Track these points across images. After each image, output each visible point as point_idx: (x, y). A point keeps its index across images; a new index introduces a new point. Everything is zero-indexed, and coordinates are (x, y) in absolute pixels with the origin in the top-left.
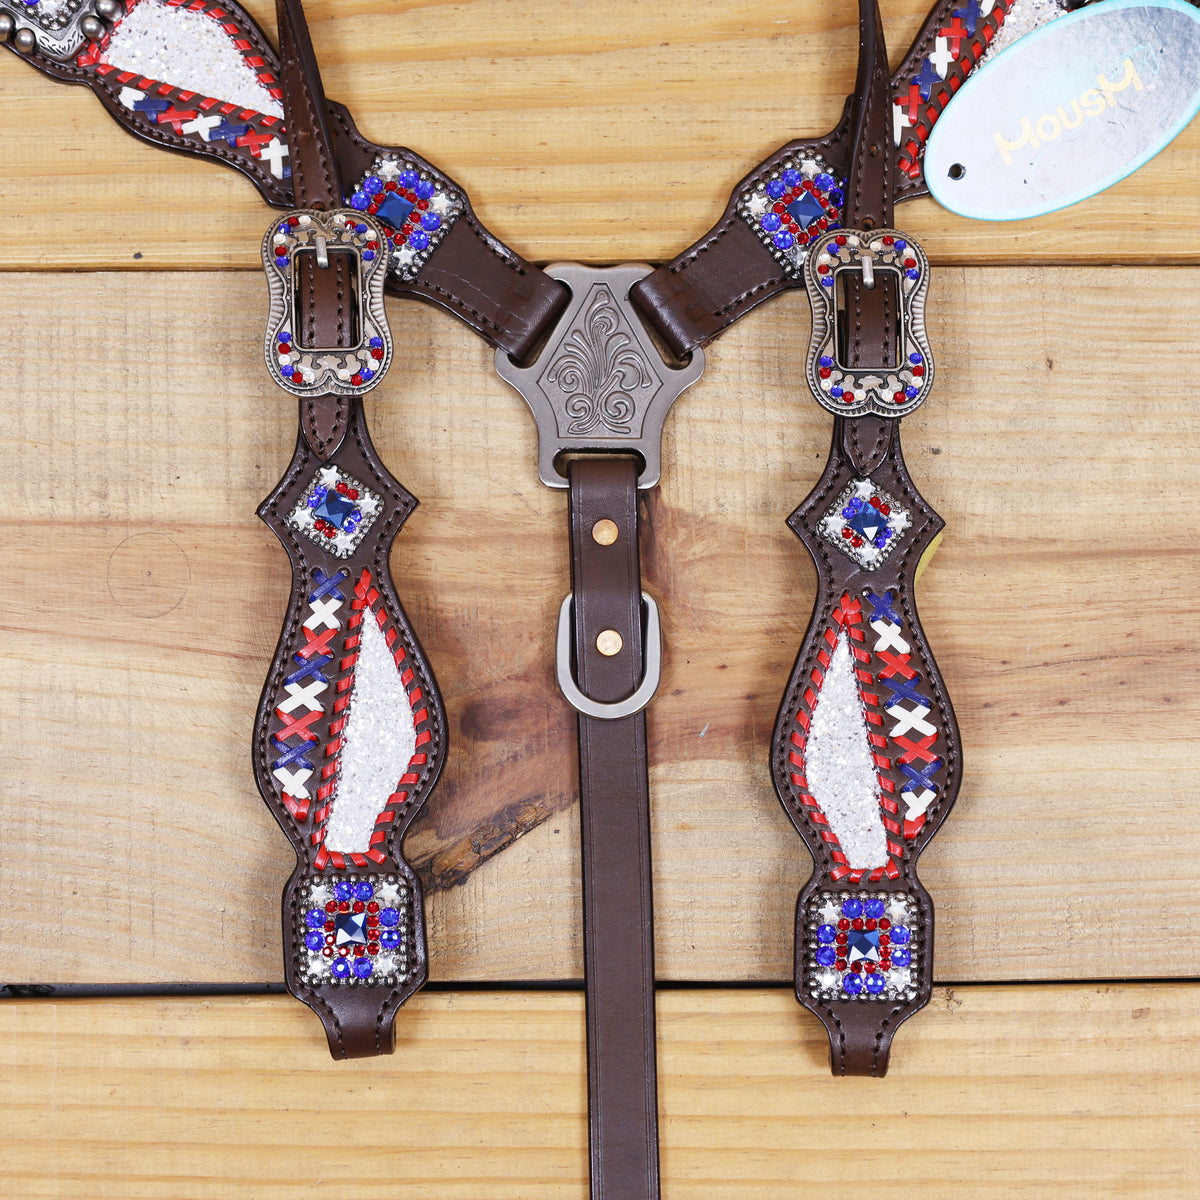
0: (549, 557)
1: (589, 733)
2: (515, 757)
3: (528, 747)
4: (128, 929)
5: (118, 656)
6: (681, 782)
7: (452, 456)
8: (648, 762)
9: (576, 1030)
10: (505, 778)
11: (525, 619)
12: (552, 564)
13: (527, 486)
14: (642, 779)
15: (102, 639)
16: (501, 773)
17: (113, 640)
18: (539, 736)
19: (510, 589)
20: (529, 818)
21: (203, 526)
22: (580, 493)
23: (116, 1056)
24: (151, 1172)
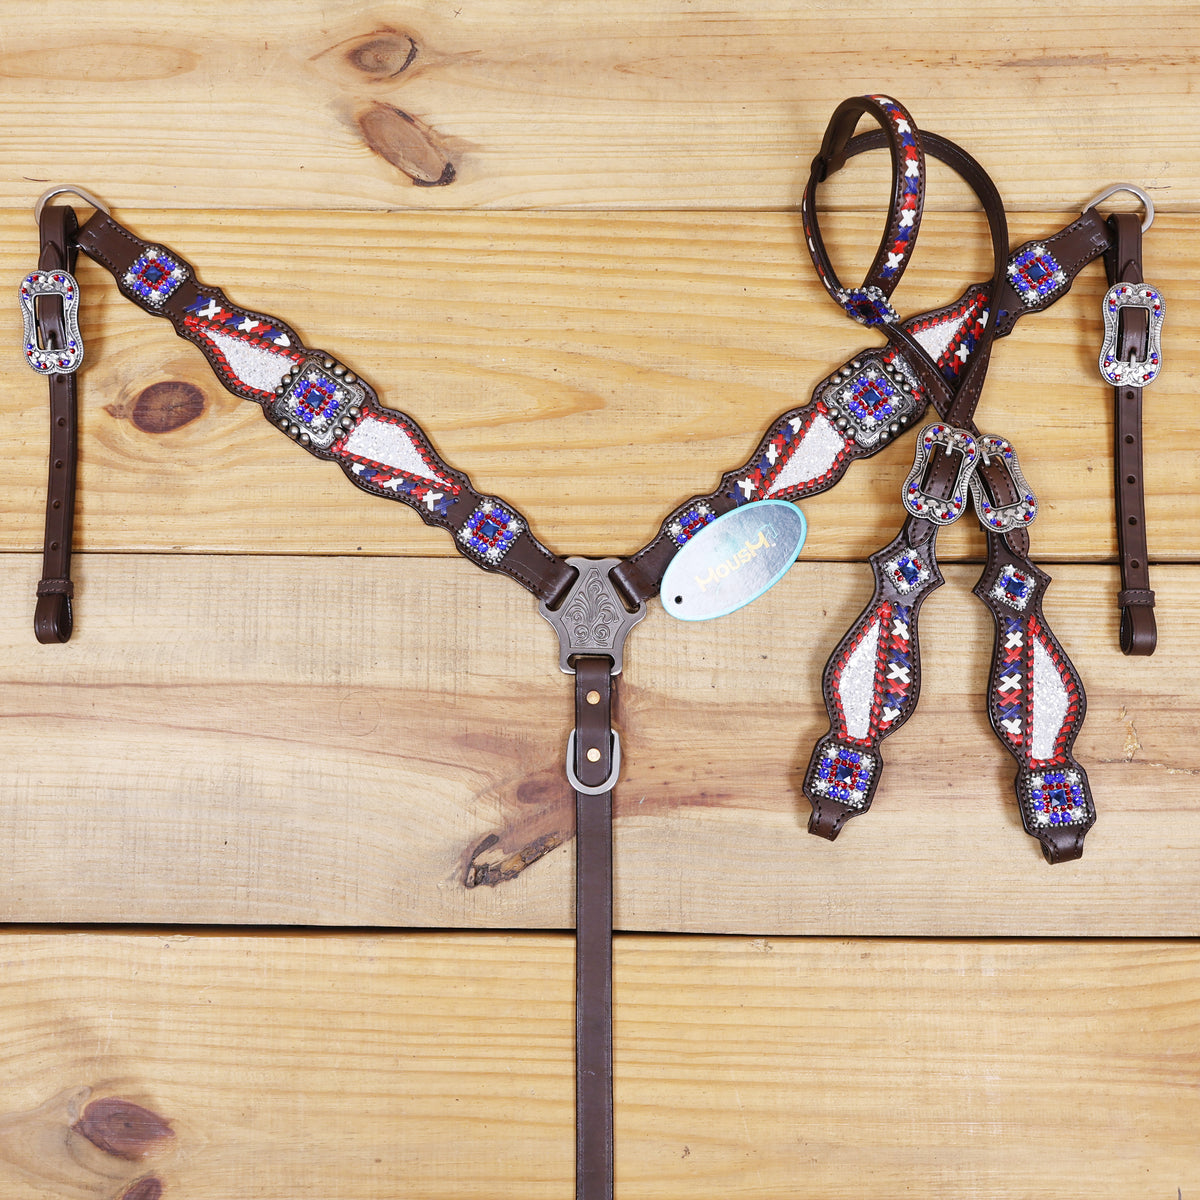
0: (565, 708)
1: (581, 802)
2: (544, 812)
3: (551, 807)
4: (344, 898)
5: (342, 755)
6: (629, 827)
7: (516, 655)
8: (612, 817)
9: (571, 957)
10: (539, 823)
11: (551, 740)
12: (566, 712)
13: (554, 670)
14: (608, 825)
15: (335, 747)
16: (537, 820)
17: (340, 747)
18: (557, 801)
19: (544, 724)
20: (551, 844)
21: (388, 689)
22: (581, 676)
23: (335, 966)
24: (351, 1027)
